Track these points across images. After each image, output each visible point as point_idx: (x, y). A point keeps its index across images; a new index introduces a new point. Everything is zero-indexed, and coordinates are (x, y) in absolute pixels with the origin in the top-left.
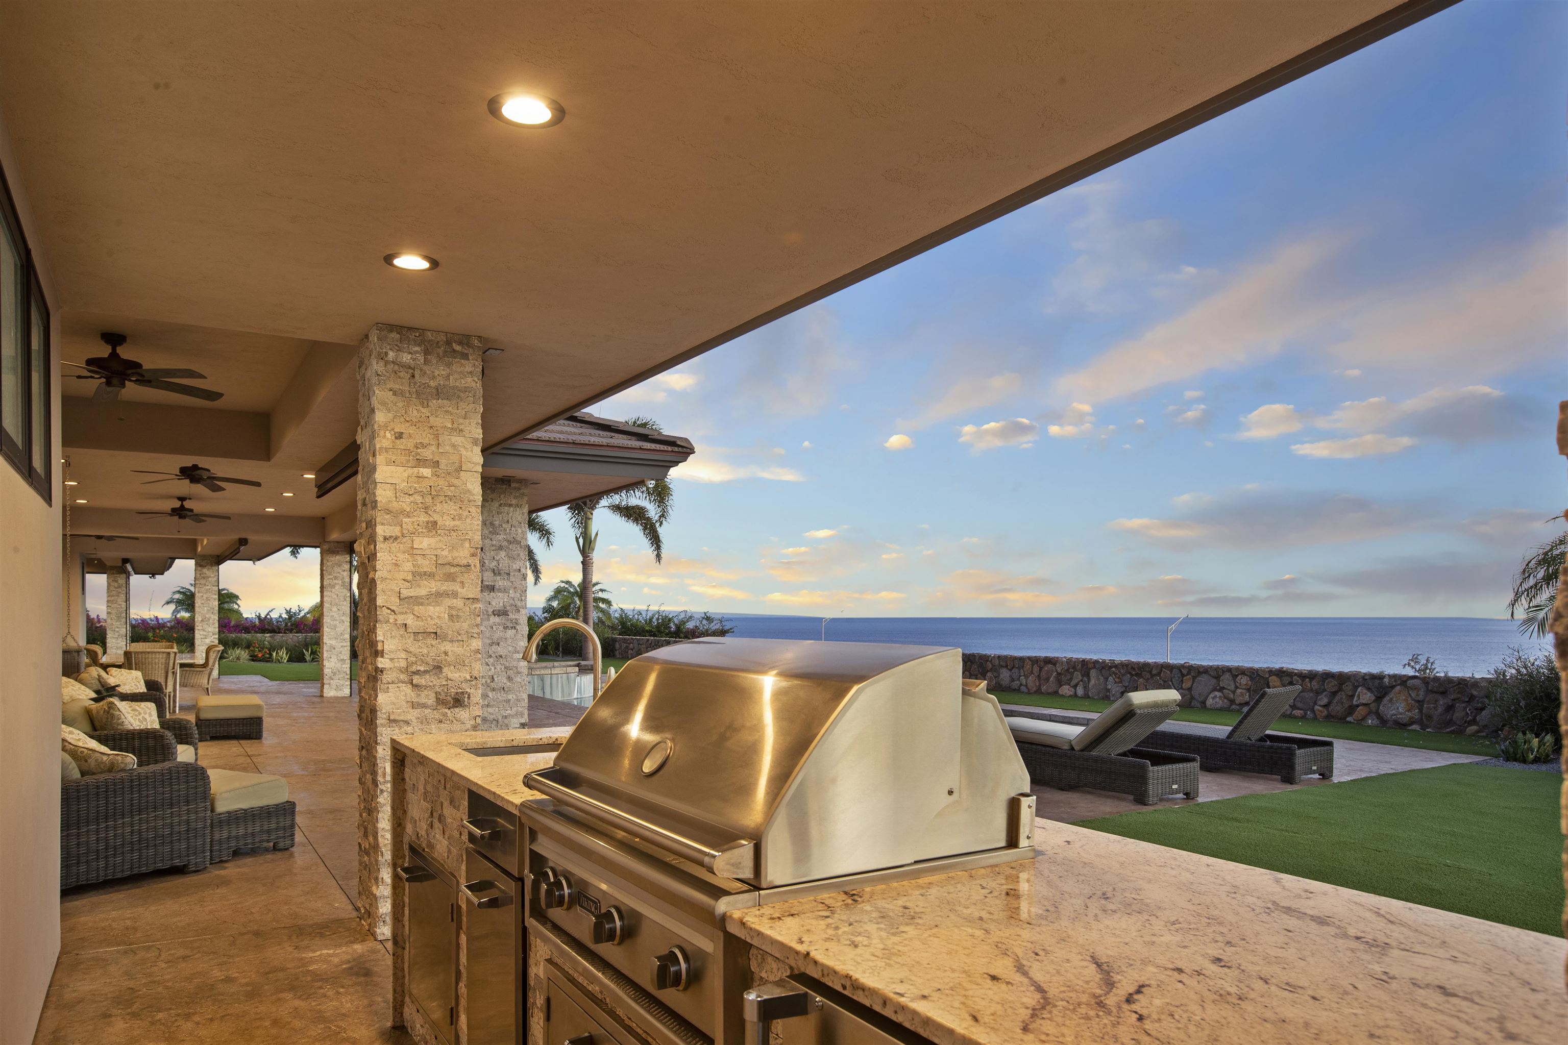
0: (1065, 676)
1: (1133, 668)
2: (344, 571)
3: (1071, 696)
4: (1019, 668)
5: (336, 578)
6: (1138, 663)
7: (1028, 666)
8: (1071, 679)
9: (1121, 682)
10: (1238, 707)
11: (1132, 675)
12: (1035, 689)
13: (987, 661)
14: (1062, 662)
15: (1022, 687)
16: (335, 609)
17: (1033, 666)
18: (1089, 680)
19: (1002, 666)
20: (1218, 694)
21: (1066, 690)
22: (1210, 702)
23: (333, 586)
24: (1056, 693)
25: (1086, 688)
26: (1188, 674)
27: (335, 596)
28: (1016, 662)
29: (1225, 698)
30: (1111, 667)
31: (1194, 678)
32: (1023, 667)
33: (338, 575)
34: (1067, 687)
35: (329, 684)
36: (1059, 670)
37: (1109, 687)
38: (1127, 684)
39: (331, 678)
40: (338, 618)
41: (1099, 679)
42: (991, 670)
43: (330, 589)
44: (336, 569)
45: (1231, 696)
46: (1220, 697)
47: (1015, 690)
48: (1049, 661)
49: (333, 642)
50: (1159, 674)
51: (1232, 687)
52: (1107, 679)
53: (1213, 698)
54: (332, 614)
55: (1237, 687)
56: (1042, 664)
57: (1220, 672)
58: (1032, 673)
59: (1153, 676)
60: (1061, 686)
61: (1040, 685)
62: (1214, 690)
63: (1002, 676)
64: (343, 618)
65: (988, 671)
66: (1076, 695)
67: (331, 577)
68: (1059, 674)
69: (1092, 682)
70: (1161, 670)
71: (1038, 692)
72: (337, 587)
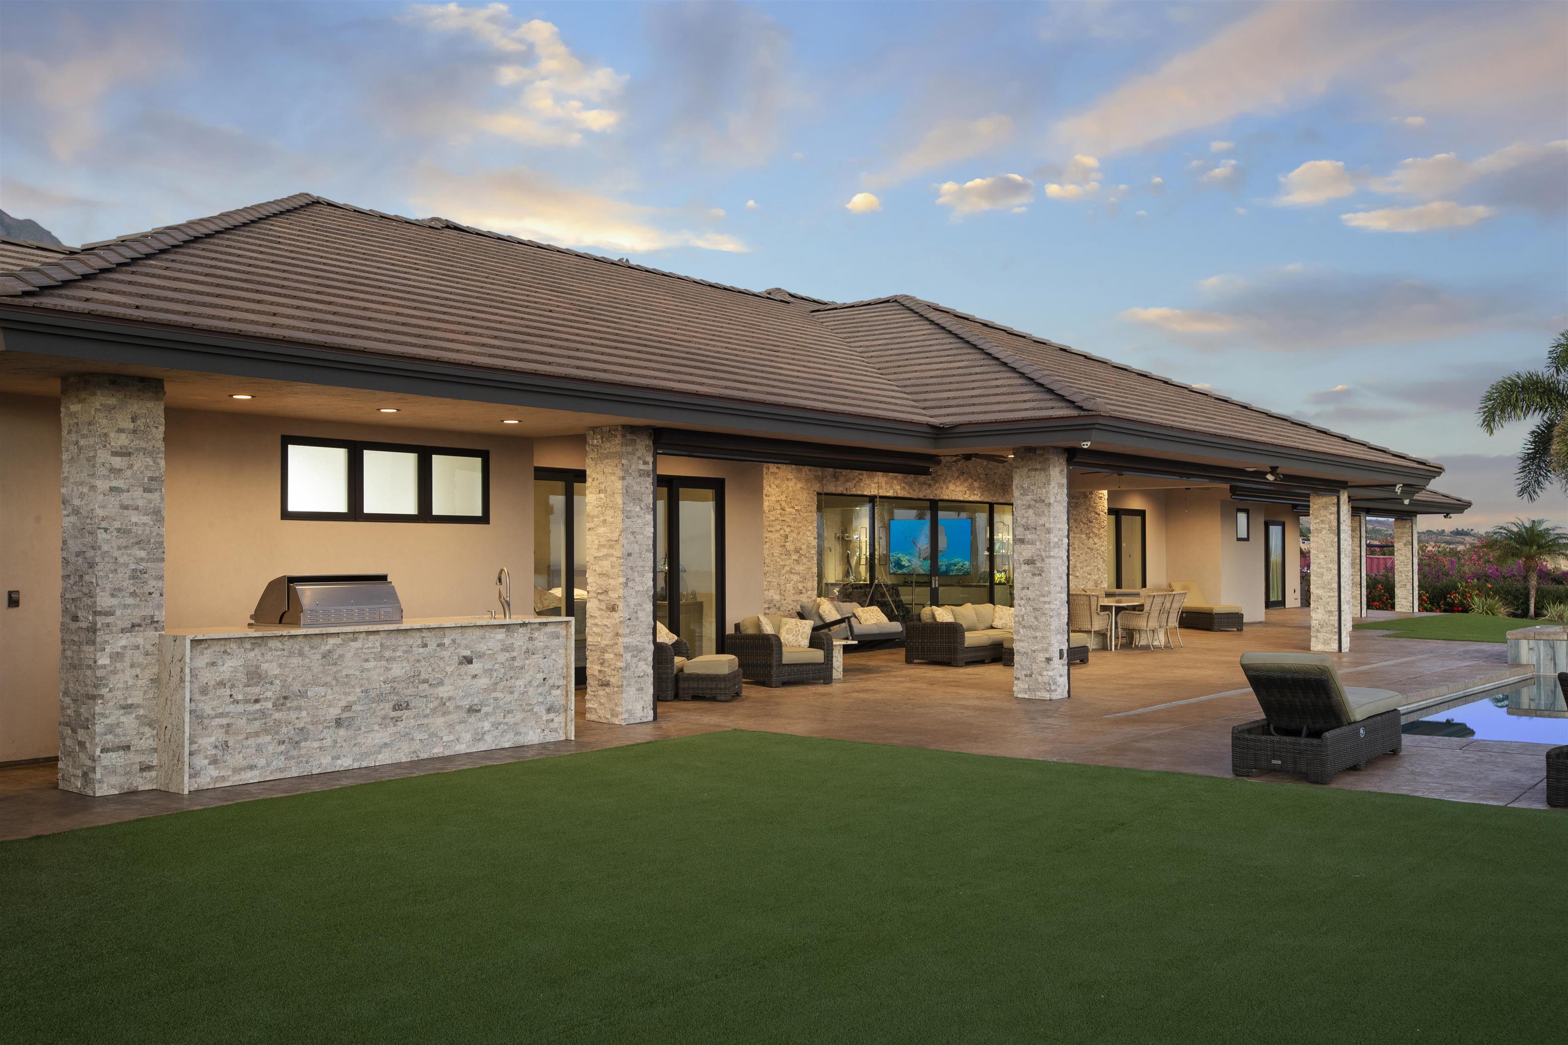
2: (1331, 514)
5: (1322, 521)
16: (1322, 556)
23: (1319, 531)
27: (1322, 542)
33: (1325, 518)
35: (1316, 637)
39: (1318, 631)
40: (1325, 566)
43: (1316, 534)
44: (1323, 512)
49: (1320, 592)
54: (1318, 561)
64: (1330, 566)
67: (1318, 521)
72: (1324, 532)
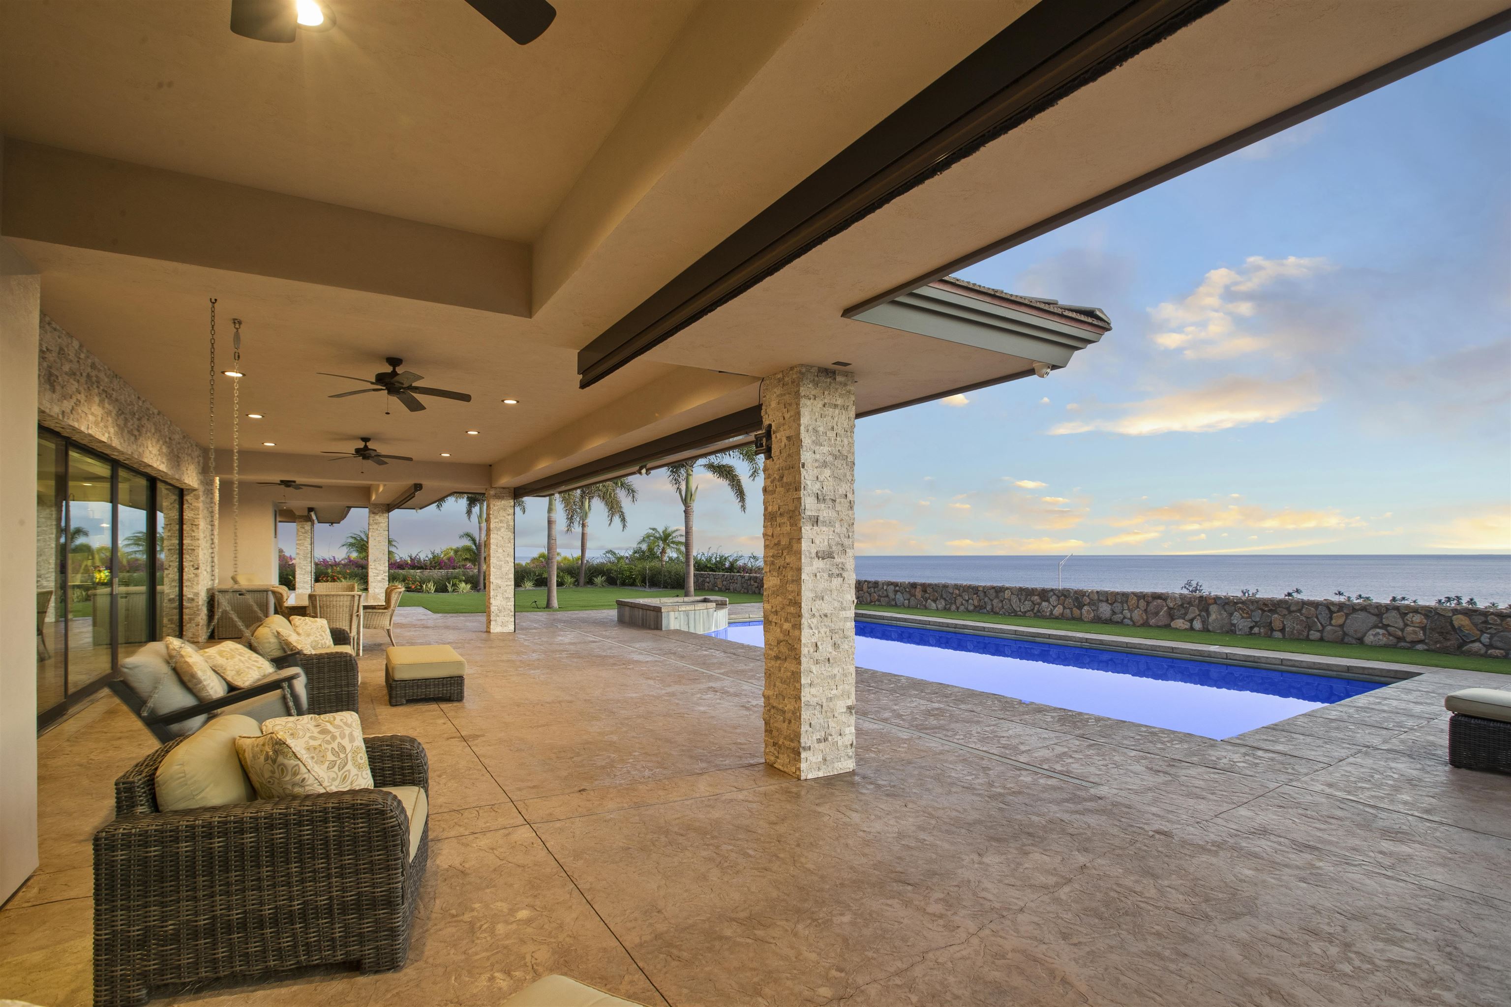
0: (1179, 610)
1: (1265, 605)
3: (1186, 629)
4: (1122, 603)
5: (501, 521)
6: (1271, 600)
7: (1133, 601)
8: (1186, 614)
9: (1250, 617)
10: (1408, 645)
11: (1263, 611)
12: (1141, 622)
13: (1083, 596)
14: (1175, 598)
15: (1126, 620)
16: (500, 550)
17: (1138, 601)
18: (1208, 614)
19: (1102, 601)
20: (1381, 631)
21: (1179, 623)
22: (1369, 638)
23: (499, 529)
24: (1168, 626)
25: (1203, 622)
26: (1338, 611)
28: (1119, 597)
29: (1390, 634)
30: (1236, 603)
31: (1347, 615)
32: (1127, 602)
33: (503, 518)
34: (1181, 621)
35: (495, 620)
36: (1171, 605)
37: (1235, 622)
38: (1258, 619)
39: (497, 615)
40: (503, 559)
41: (1221, 614)
42: (1089, 604)
43: (496, 532)
44: (502, 513)
45: (1400, 633)
46: (1383, 634)
47: (1118, 622)
48: (1157, 596)
49: (499, 582)
50: (1300, 611)
51: (1401, 625)
52: (1231, 614)
53: (1375, 635)
54: (498, 555)
55: (1406, 625)
56: (1150, 599)
57: (1384, 610)
58: (1138, 607)
59: (1290, 612)
60: (1173, 619)
61: (1147, 619)
62: (1376, 627)
63: (1101, 610)
65: (1085, 605)
66: (1192, 628)
67: (497, 520)
68: (1170, 609)
69: (1213, 617)
70: (1302, 607)
71: (1146, 624)
72: (503, 530)
